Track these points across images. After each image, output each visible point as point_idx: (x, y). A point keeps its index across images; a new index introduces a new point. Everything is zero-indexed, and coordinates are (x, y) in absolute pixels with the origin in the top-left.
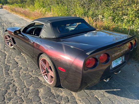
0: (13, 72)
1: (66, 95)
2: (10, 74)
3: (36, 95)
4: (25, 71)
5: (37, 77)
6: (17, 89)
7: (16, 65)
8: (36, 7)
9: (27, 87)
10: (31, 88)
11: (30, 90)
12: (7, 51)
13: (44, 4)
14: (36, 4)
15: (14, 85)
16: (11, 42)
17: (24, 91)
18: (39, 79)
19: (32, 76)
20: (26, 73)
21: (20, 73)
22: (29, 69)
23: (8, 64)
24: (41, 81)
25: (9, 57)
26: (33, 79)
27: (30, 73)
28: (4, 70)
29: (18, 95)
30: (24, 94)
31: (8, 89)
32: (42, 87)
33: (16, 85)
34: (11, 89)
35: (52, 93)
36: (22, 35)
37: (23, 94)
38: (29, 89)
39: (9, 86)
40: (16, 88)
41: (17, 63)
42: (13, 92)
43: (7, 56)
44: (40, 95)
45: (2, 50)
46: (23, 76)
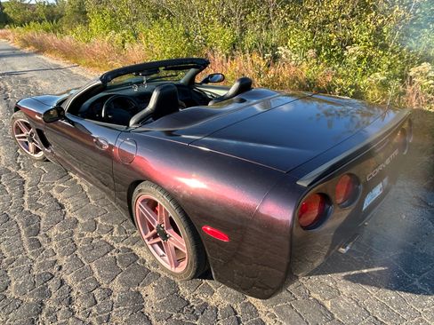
0: (53, 239)
1: (227, 303)
2: (45, 245)
3: (134, 310)
4: (89, 230)
5: (129, 246)
6: (74, 294)
7: (58, 213)
8: (95, 30)
9: (104, 286)
10: (116, 286)
11: (114, 293)
12: (24, 170)
13: (115, 21)
14: (93, 20)
15: (62, 282)
16: (33, 141)
17: (98, 299)
18: (134, 254)
19: (112, 247)
20: (93, 239)
21: (76, 237)
22: (99, 222)
23: (33, 212)
24: (144, 262)
25: (35, 187)
26: (116, 255)
27: (104, 236)
28: (23, 233)
29: (80, 317)
30: (98, 309)
31: (43, 296)
32: (149, 282)
33: (69, 279)
34: (54, 296)
35: (182, 298)
36: (69, 121)
37: (94, 310)
38: (110, 292)
39: (47, 286)
40: (71, 290)
41: (62, 207)
42: (64, 308)
43: (26, 186)
44: (147, 310)
45: (10, 168)
46: (84, 248)
